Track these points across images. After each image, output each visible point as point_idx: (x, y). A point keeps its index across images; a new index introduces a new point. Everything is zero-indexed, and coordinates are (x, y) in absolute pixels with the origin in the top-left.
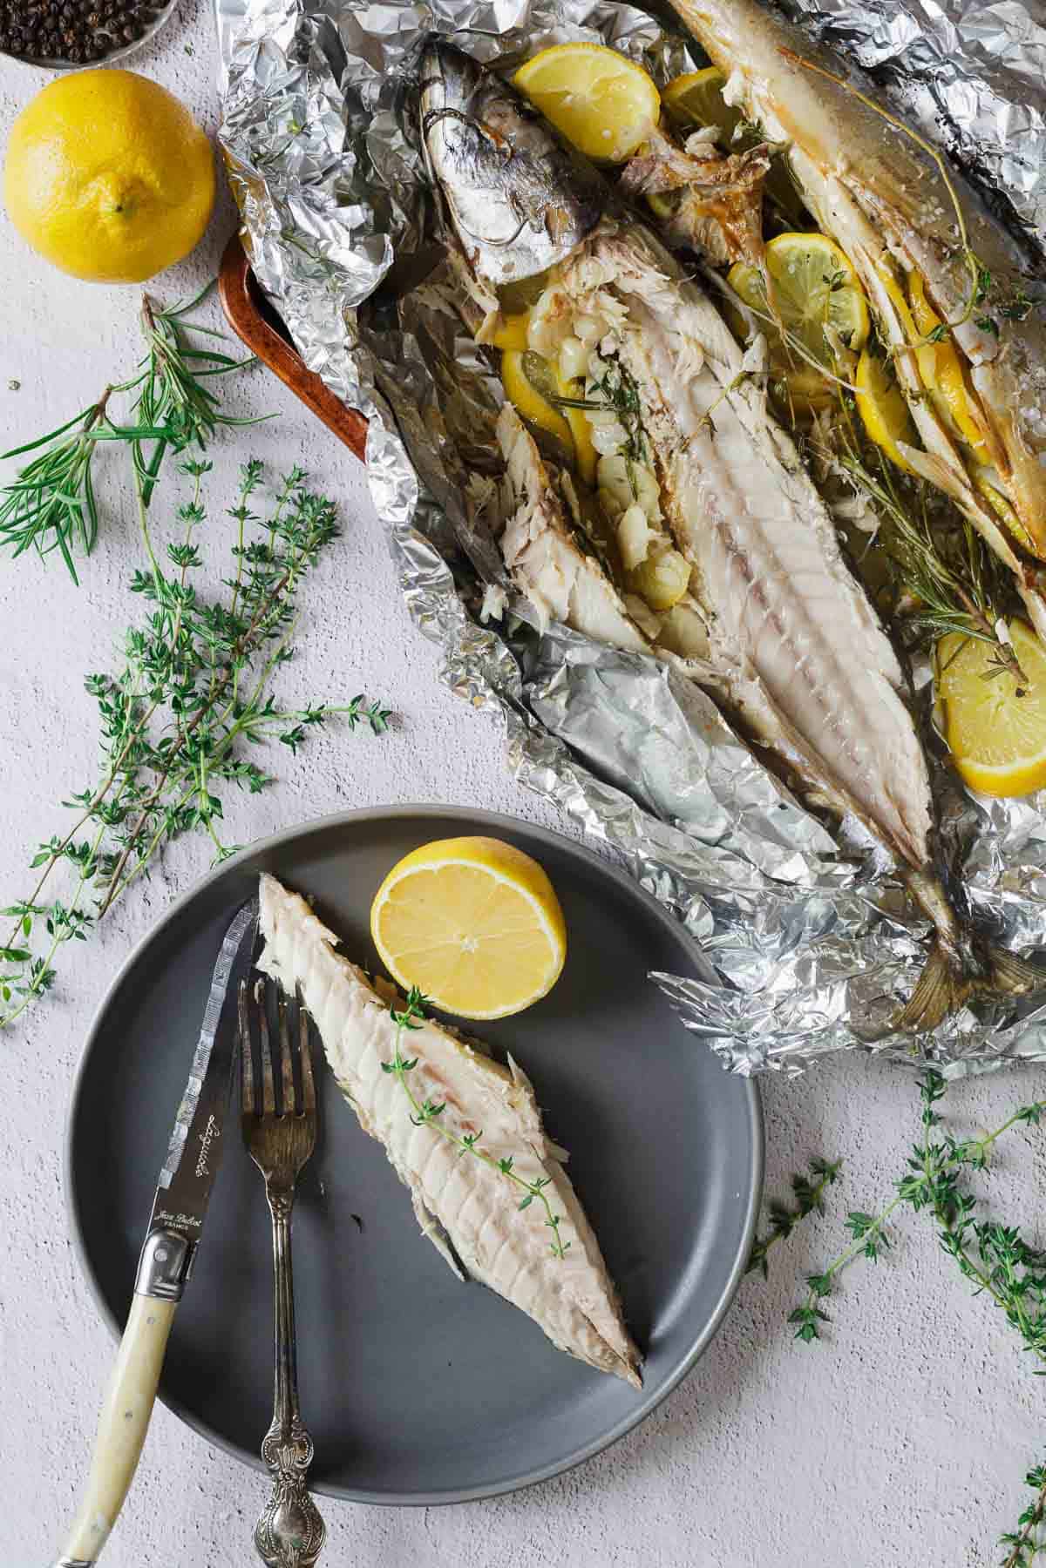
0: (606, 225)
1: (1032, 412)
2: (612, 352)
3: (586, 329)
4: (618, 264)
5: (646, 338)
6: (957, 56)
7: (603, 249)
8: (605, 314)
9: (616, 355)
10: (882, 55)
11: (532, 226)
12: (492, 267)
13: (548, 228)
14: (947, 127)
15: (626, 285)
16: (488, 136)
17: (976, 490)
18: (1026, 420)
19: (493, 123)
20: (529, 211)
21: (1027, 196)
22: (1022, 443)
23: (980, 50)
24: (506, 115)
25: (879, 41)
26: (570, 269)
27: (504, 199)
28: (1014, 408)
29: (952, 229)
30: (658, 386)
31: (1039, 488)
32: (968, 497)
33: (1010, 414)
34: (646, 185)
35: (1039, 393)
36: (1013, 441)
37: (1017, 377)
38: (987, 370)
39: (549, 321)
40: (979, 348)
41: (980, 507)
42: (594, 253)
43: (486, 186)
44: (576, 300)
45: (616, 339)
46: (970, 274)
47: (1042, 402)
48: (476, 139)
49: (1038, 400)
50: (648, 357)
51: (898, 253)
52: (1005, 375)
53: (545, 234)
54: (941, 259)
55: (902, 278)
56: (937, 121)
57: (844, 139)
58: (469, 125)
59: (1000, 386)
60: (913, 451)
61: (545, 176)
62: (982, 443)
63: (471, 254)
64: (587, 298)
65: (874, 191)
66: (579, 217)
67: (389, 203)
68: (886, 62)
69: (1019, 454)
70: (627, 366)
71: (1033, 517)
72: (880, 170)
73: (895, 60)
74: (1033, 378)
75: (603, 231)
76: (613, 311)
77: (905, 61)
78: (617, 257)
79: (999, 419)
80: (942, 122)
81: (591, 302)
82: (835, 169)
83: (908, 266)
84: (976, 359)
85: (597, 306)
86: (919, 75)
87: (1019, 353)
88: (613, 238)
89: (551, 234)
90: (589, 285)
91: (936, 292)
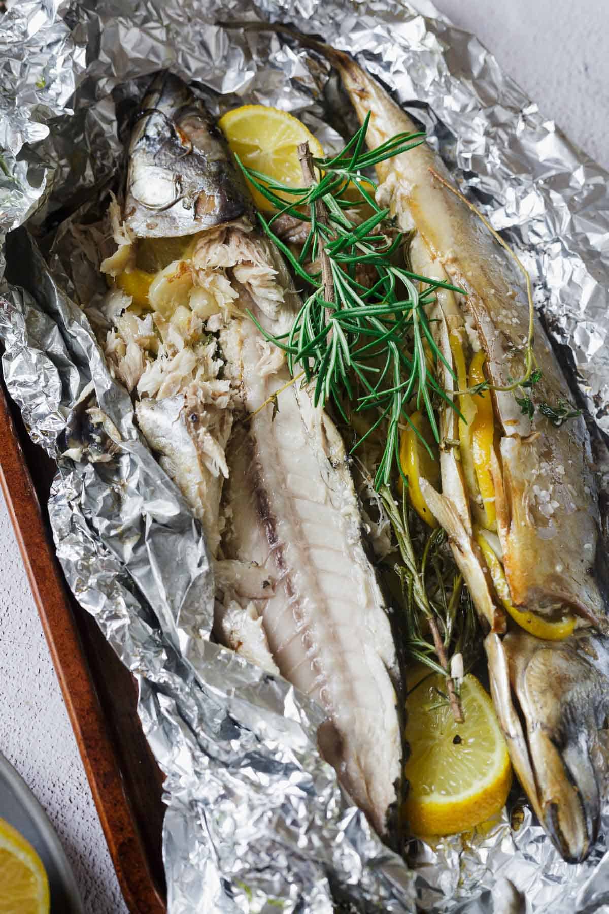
0: (243, 223)
1: (544, 493)
2: (214, 330)
3: (199, 302)
4: (241, 253)
5: (245, 328)
6: (566, 238)
7: (234, 240)
8: (217, 293)
9: (217, 334)
10: (508, 223)
11: (184, 202)
12: (140, 225)
13: (196, 207)
14: (542, 291)
15: (242, 275)
16: (178, 134)
17: (475, 539)
18: (536, 496)
19: (187, 129)
20: (186, 192)
21: (589, 359)
22: (527, 511)
23: (586, 240)
24: (199, 128)
25: (509, 211)
26: (202, 247)
27: (171, 177)
28: (529, 482)
29: (521, 337)
30: (242, 367)
31: (530, 554)
32: (466, 543)
33: (523, 485)
34: (291, 232)
35: (554, 484)
36: (520, 506)
37: (540, 462)
38: (517, 442)
39: (170, 281)
40: (515, 422)
41: (474, 552)
42: (227, 242)
43: (161, 166)
44: (197, 272)
45: (222, 321)
46: (525, 372)
47: (554, 491)
48: (168, 134)
49: (551, 488)
50: (242, 342)
51: (473, 334)
52: (530, 454)
53: (192, 211)
54: (506, 349)
55: (468, 352)
56: (535, 286)
57: (457, 242)
58: (167, 123)
59: (524, 461)
60: (432, 490)
61: (210, 173)
62: (492, 499)
63: (128, 211)
64: (207, 275)
65: (468, 281)
66: (224, 207)
67: (85, 162)
68: (509, 229)
69: (522, 518)
70: (223, 347)
71: (518, 573)
72: (478, 272)
73: (516, 229)
74: (552, 470)
75: (239, 226)
76: (225, 293)
77: (525, 232)
78: (243, 248)
79: (513, 484)
80: (538, 288)
81: (210, 279)
82: (442, 256)
83: (477, 346)
84: (509, 429)
85: (213, 283)
86: (532, 248)
87: (548, 447)
88: (245, 235)
89: (196, 213)
90: (212, 264)
91: (493, 368)
